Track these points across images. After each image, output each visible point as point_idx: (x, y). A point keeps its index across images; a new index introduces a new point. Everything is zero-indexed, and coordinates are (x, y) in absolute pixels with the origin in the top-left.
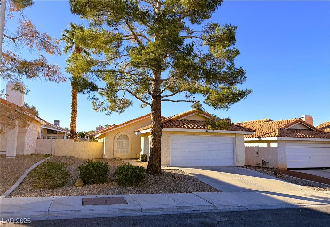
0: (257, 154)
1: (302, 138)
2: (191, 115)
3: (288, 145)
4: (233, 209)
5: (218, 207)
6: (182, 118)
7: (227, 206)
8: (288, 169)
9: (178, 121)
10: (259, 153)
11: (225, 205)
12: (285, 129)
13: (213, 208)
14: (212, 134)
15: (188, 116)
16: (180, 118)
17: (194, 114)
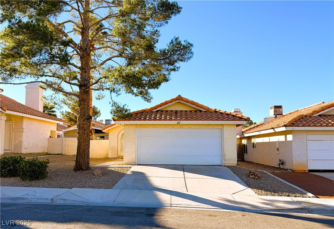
0: (278, 150)
1: (330, 126)
2: (170, 104)
3: (311, 137)
4: (75, 204)
5: (57, 201)
6: (158, 109)
7: (67, 201)
8: (310, 171)
9: (153, 112)
10: (279, 149)
11: (65, 200)
12: (315, 115)
13: (50, 202)
14: (191, 126)
15: (167, 105)
16: (156, 108)
17: (173, 103)
